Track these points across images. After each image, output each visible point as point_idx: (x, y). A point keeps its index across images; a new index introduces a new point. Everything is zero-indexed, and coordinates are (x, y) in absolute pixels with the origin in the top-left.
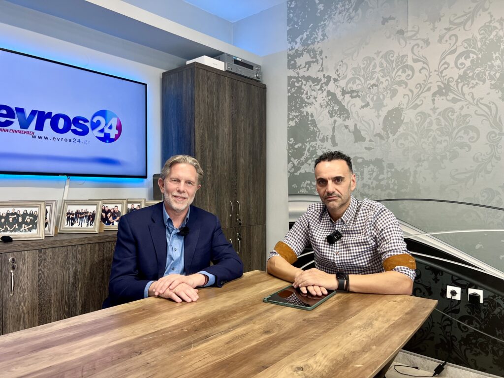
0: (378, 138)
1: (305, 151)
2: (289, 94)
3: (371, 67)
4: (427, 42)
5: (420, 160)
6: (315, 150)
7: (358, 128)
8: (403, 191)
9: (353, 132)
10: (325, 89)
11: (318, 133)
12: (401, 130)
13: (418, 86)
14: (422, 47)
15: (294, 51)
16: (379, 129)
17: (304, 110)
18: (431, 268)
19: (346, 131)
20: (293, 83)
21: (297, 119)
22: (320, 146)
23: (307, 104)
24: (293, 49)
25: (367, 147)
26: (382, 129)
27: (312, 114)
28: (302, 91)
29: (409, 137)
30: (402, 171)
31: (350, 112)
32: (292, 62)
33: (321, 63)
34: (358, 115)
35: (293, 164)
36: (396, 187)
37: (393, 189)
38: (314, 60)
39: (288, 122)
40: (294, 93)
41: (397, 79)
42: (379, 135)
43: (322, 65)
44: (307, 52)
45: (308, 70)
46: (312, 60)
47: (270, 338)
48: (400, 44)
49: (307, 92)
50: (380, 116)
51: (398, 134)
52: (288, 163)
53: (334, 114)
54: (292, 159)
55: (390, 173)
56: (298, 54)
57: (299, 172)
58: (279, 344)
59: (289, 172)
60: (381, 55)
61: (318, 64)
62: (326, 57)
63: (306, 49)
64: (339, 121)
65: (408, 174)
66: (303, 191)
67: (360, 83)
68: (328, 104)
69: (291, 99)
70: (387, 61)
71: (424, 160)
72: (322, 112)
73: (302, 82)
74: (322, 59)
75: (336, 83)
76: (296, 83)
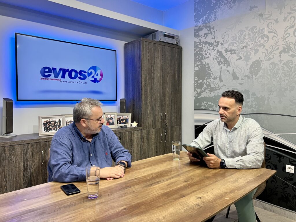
0: (247, 78)
1: (204, 84)
2: (195, 52)
3: (243, 36)
4: (277, 21)
5: (271, 91)
6: (210, 84)
7: (235, 72)
8: (261, 109)
9: (232, 74)
10: (216, 49)
11: (211, 74)
12: (260, 73)
13: (271, 47)
14: (273, 24)
15: (198, 27)
16: (247, 72)
17: (204, 61)
18: (277, 154)
19: (228, 73)
20: (198, 45)
21: (199, 66)
22: (213, 82)
23: (205, 58)
24: (197, 26)
25: (240, 83)
26: (249, 72)
27: (208, 63)
28: (203, 50)
29: (265, 77)
30: (261, 97)
31: (230, 62)
32: (197, 34)
33: (213, 34)
34: (235, 64)
35: (197, 92)
36: (257, 107)
37: (255, 108)
38: (210, 32)
39: (194, 68)
40: (198, 51)
41: (259, 43)
42: (247, 76)
43: (214, 35)
44: (205, 28)
45: (206, 38)
46: (208, 32)
47: (187, 184)
48: (260, 22)
49: (206, 50)
50: (248, 65)
51: (258, 75)
52: (194, 91)
53: (221, 64)
54: (196, 89)
55: (253, 98)
56: (200, 29)
57: (200, 96)
58: (191, 187)
59: (195, 96)
60: (249, 29)
61: (212, 34)
62: (216, 30)
63: (205, 26)
64: (224, 67)
65: (264, 99)
66: (203, 107)
67: (236, 45)
68: (217, 58)
69: (196, 55)
70: (252, 32)
71: (274, 91)
72: (214, 62)
73: (203, 45)
74: (214, 31)
75: (222, 45)
76: (199, 46)
